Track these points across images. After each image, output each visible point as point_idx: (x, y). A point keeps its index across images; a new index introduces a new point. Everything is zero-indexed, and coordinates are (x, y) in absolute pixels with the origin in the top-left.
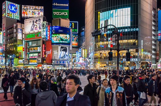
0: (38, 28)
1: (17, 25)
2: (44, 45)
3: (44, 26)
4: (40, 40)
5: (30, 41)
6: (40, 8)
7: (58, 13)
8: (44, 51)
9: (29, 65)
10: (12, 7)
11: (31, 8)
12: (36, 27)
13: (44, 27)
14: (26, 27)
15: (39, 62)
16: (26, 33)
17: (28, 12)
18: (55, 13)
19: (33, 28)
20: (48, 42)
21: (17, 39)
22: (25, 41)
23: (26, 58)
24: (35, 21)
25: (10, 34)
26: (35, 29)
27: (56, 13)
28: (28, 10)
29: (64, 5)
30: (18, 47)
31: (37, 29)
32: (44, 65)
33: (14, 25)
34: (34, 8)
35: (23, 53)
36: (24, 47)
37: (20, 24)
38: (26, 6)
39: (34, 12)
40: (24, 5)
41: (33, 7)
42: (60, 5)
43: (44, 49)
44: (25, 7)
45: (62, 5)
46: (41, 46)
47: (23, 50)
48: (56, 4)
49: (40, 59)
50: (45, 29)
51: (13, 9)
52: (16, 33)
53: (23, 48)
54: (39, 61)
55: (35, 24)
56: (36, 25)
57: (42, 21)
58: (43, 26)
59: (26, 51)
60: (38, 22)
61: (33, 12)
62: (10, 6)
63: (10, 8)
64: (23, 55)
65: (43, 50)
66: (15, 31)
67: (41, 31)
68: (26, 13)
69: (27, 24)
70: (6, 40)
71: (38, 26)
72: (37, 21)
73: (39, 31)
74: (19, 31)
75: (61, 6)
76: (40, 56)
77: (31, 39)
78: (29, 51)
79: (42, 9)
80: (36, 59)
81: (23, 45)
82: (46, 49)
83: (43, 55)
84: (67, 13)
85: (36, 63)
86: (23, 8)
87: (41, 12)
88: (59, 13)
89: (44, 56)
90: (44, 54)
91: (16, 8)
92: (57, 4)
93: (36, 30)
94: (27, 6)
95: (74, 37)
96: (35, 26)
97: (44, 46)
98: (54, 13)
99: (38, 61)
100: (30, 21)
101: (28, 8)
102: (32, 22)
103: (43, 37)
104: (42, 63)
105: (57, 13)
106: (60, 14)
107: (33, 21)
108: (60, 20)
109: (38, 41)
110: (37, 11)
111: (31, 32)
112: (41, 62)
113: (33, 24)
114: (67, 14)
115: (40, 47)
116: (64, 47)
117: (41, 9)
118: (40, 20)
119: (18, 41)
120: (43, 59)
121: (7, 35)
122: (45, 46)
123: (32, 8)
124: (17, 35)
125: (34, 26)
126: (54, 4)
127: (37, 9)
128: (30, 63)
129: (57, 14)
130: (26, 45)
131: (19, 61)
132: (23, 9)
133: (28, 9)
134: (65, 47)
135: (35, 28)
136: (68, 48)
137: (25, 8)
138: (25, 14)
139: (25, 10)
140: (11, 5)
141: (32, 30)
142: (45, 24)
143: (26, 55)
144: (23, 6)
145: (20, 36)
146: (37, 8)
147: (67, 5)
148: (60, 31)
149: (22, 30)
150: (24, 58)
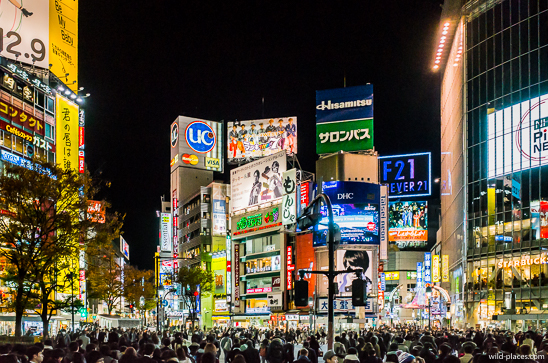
0: (272, 194)
1: (210, 190)
2: (289, 249)
3: (291, 184)
4: (276, 233)
5: (249, 238)
6: (285, 121)
7: (335, 137)
8: (289, 268)
9: (244, 317)
10: (199, 131)
11: (255, 128)
12: (266, 192)
13: (289, 190)
14: (237, 192)
15: (274, 305)
16: (237, 213)
17: (246, 142)
18: (324, 138)
19: (255, 193)
20: (302, 236)
21: (210, 233)
22: (234, 241)
23: (236, 294)
24: (261, 172)
25: (192, 220)
26: (263, 198)
27: (327, 135)
28: (247, 136)
29: (358, 103)
30: (213, 259)
31: (269, 197)
32: (292, 316)
33: (199, 190)
34: (265, 127)
35: (229, 279)
36: (229, 259)
37: (220, 185)
39: (266, 138)
41: (261, 124)
42: (342, 105)
43: (289, 262)
44: (235, 126)
45: (349, 104)
46: (282, 252)
47: (229, 270)
48: (326, 104)
49: (278, 297)
50: (292, 196)
51: (201, 137)
52: (208, 215)
53: (229, 263)
54: (276, 301)
55: (262, 180)
56: (266, 185)
57: (283, 168)
58: (287, 186)
59: (237, 271)
60: (270, 174)
61: (262, 139)
62: (191, 130)
63: (191, 136)
64: (229, 284)
65: (286, 265)
66: (204, 208)
67: (280, 201)
68: (239, 145)
69: (239, 182)
70: (181, 239)
71: (272, 187)
72: (267, 169)
73: (275, 203)
74: (217, 207)
75: (345, 109)
76: (279, 285)
77: (250, 231)
78: (245, 272)
79: (294, 126)
80: (265, 296)
81: (228, 252)
82: (297, 261)
83: (286, 284)
84: (367, 131)
85: (266, 311)
86: (229, 130)
87: (288, 135)
88: (337, 133)
89: (289, 287)
90: (289, 278)
91: (211, 135)
92: (330, 106)
93: (265, 201)
94: (242, 123)
95: (414, 212)
96: (263, 189)
97: (289, 254)
98: (321, 136)
99: (272, 302)
100: (246, 172)
101: (248, 128)
102: (252, 175)
103: (286, 221)
104: (286, 310)
105: (332, 134)
106: (341, 136)
107: (257, 172)
108: (341, 157)
109: (273, 237)
110: (275, 134)
111: (249, 210)
112: (280, 304)
113: (257, 182)
114: (366, 135)
115: (279, 257)
116: (356, 252)
117: (288, 126)
118: (277, 165)
119: (214, 239)
120: (288, 296)
121: (184, 225)
122: (293, 251)
123: (258, 128)
124: (210, 222)
125: (260, 186)
126: (323, 106)
127: (275, 129)
128: (248, 311)
129: (332, 140)
130: (237, 251)
131: (216, 305)
132: (231, 133)
133: (246, 132)
134: (360, 252)
135: (264, 193)
136: (374, 254)
137: (239, 129)
138: (238, 151)
139: (237, 136)
140: (196, 128)
141: (254, 200)
142: (293, 178)
143: (237, 284)
144: (230, 124)
145: (219, 224)
146: (275, 122)
147: (369, 102)
148: (343, 196)
149: (226, 204)
150: (230, 295)
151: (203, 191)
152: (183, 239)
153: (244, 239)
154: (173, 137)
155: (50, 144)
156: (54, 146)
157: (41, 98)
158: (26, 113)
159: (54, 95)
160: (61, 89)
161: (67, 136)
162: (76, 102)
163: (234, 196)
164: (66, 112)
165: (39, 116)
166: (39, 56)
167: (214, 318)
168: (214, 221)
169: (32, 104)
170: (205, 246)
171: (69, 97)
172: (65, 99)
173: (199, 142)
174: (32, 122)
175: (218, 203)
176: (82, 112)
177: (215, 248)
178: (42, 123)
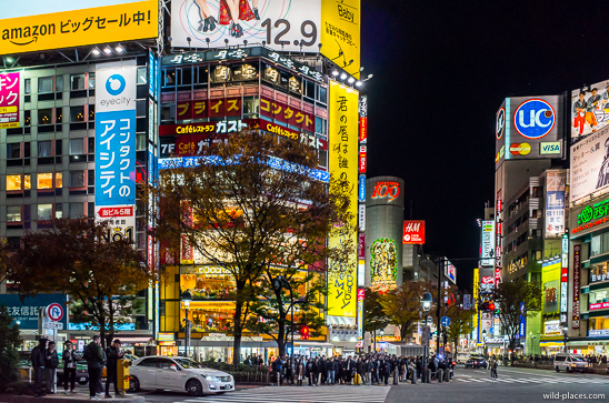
1: (543, 181)
5: (595, 234)
9: (585, 343)
10: (532, 112)
14: (579, 174)
16: (577, 203)
17: (599, 112)
19: (607, 169)
21: (542, 236)
22: (573, 240)
23: (574, 311)
25: (518, 223)
28: (600, 103)
30: (544, 269)
33: (528, 183)
35: (564, 291)
36: (565, 265)
37: (557, 171)
38: (589, 90)
40: (582, 87)
44: (584, 93)
47: (563, 279)
51: (535, 119)
52: (539, 214)
53: (564, 270)
59: (577, 282)
63: (521, 119)
64: (564, 299)
66: (534, 204)
68: (589, 117)
69: (582, 160)
70: (505, 249)
74: (553, 200)
77: (598, 223)
78: (589, 281)
81: (565, 256)
86: (574, 101)
91: (549, 113)
94: (593, 87)
100: (593, 144)
111: (595, 195)
119: (546, 242)
121: (509, 230)
124: (542, 222)
128: (592, 334)
130: (578, 254)
131: (546, 328)
132: (577, 103)
133: (599, 98)
137: (588, 96)
138: (587, 126)
139: (585, 105)
140: (528, 108)
141: (605, 179)
143: (576, 299)
144: (576, 92)
145: (555, 223)
149: (564, 195)
150: (566, 313)
151: (533, 183)
152: (509, 248)
153: (588, 236)
154: (499, 126)
155: (321, 141)
156: (326, 144)
157: (311, 88)
158: (291, 108)
159: (326, 82)
160: (335, 73)
161: (343, 130)
162: (355, 88)
163: (575, 179)
164: (343, 101)
165: (308, 109)
166: (309, 40)
167: (542, 344)
168: (548, 219)
169: (299, 97)
170: (534, 252)
171: (346, 82)
172: (343, 87)
173: (532, 125)
174: (300, 118)
175: (554, 196)
176: (365, 100)
177: (546, 253)
178: (312, 117)
